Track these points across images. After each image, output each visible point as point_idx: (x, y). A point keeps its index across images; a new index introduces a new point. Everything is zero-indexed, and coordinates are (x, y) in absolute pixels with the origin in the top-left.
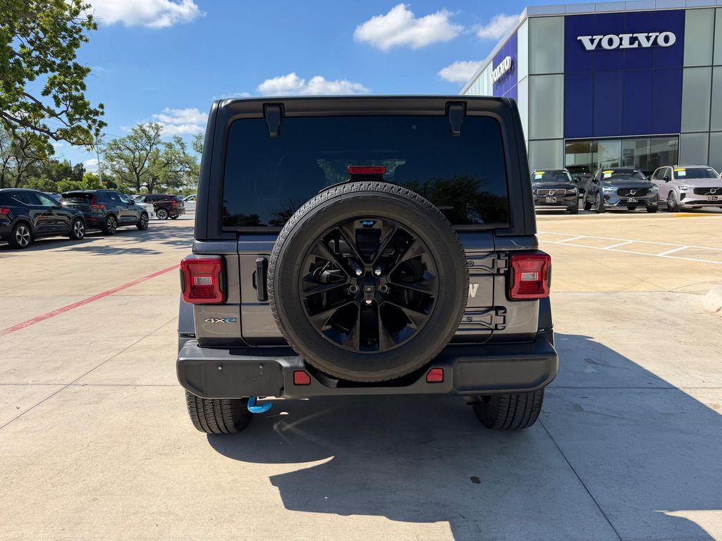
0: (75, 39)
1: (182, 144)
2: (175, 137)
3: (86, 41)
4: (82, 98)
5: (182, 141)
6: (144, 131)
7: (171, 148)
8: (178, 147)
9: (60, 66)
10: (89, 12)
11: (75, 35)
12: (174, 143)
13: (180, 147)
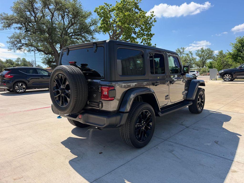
0: (151, 26)
1: (192, 53)
2: (189, 51)
3: (154, 26)
4: (150, 43)
5: (192, 52)
6: (179, 50)
7: (188, 55)
8: (190, 54)
9: (147, 34)
10: (154, 17)
11: (151, 25)
12: (189, 53)
13: (191, 55)
